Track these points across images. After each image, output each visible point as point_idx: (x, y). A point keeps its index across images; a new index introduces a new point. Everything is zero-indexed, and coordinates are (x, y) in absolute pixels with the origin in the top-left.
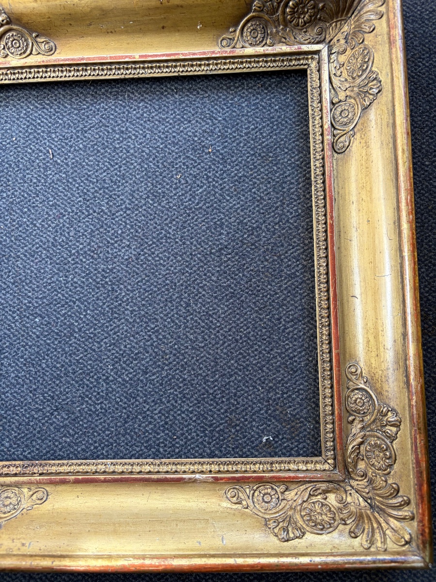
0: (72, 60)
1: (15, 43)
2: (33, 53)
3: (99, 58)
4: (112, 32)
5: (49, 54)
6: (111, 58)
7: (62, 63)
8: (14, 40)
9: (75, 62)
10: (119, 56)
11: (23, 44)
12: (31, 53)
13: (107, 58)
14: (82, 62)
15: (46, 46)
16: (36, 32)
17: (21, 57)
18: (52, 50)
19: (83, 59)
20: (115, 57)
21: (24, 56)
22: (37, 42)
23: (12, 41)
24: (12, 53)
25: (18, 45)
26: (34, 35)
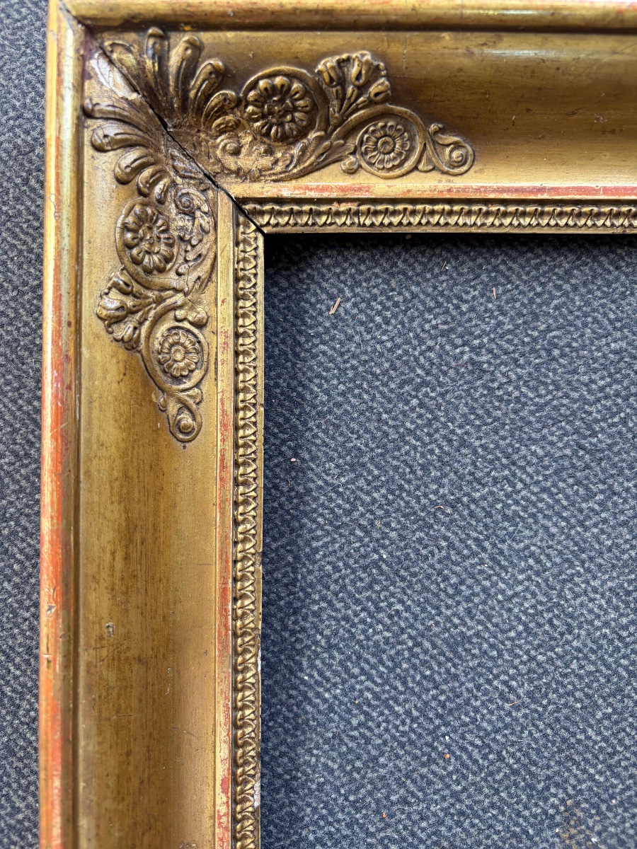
0: (517, 190)
1: (385, 143)
2: (421, 167)
3: (579, 190)
4: (613, 132)
5: (456, 171)
6: (606, 190)
7: (492, 196)
8: (386, 135)
9: (522, 197)
10: (625, 189)
11: (403, 146)
12: (416, 168)
13: (595, 191)
14: (540, 197)
15: (455, 154)
16: (439, 121)
17: (391, 174)
18: (464, 164)
19: (542, 190)
20: (617, 190)
21: (397, 172)
22: (434, 142)
23: (378, 139)
24: (372, 164)
25: (388, 148)
26: (433, 127)
